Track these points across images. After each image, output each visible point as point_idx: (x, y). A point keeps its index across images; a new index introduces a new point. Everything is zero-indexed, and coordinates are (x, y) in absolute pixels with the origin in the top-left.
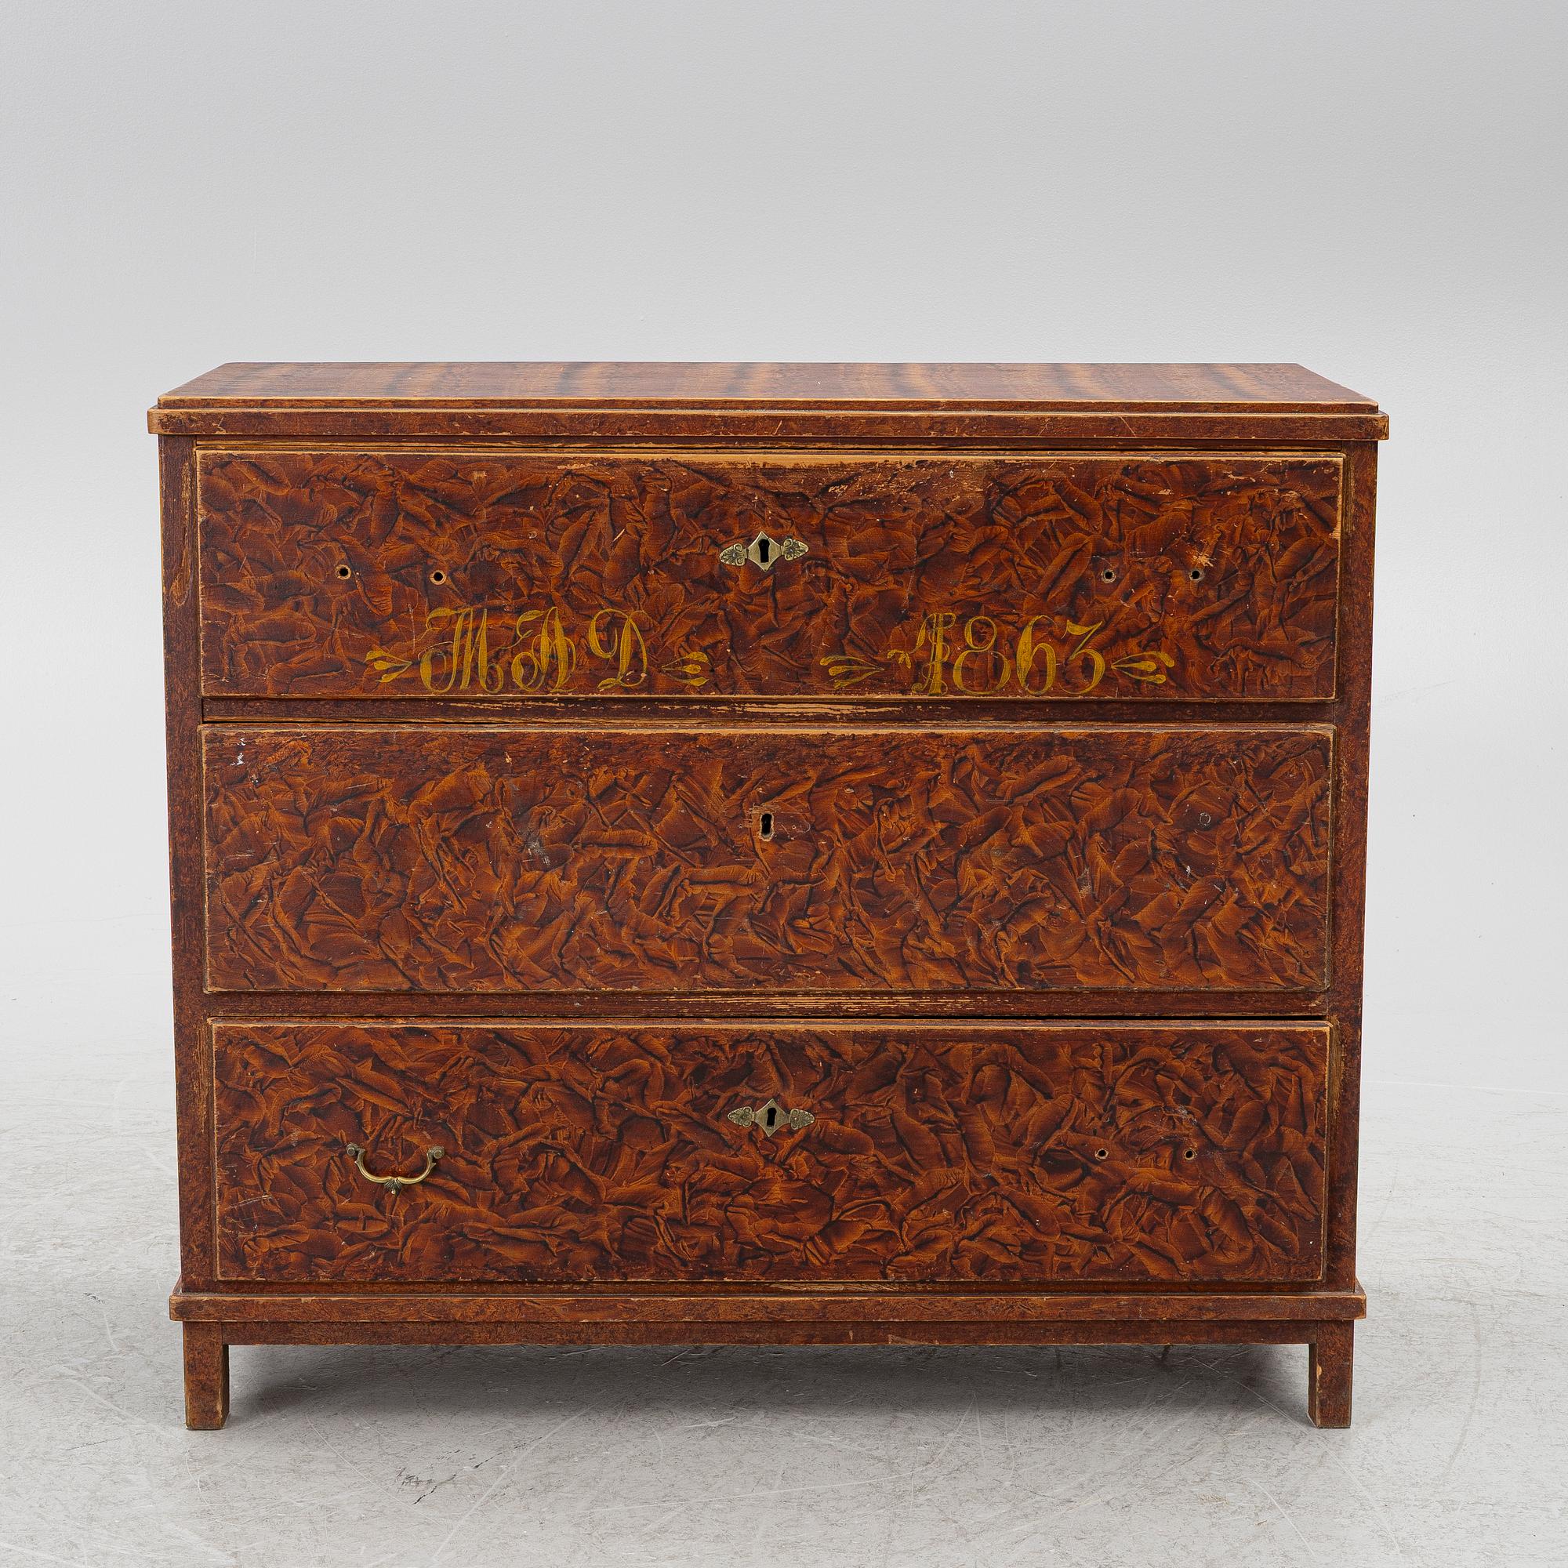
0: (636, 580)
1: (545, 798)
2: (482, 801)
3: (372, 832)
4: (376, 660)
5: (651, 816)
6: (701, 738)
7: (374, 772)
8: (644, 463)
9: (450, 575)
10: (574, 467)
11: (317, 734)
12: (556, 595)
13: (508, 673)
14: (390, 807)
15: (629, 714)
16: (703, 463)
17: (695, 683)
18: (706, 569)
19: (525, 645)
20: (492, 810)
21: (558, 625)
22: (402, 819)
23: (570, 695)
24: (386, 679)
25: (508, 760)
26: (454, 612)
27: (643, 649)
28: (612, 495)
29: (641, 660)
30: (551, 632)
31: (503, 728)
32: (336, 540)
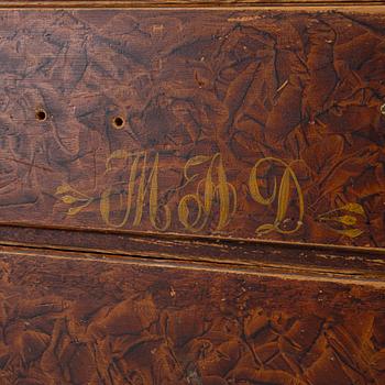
0: (297, 131)
1: (205, 332)
2: (148, 329)
3: (56, 347)
4: (64, 194)
5: (302, 360)
6: (354, 289)
7: (61, 295)
8: (310, 15)
9: (129, 120)
10: (243, 20)
11: (15, 257)
12: (221, 142)
13: (175, 213)
14: (72, 326)
15: (287, 260)
16: (368, 15)
17: (351, 234)
18: (366, 121)
19: (191, 189)
20: (156, 338)
21: (221, 170)
22: (82, 338)
23: (230, 237)
24: (72, 212)
25: (173, 293)
26: (130, 154)
27: (301, 197)
28: (278, 47)
29: (298, 209)
30: (215, 177)
31: (171, 263)
32: (35, 87)
